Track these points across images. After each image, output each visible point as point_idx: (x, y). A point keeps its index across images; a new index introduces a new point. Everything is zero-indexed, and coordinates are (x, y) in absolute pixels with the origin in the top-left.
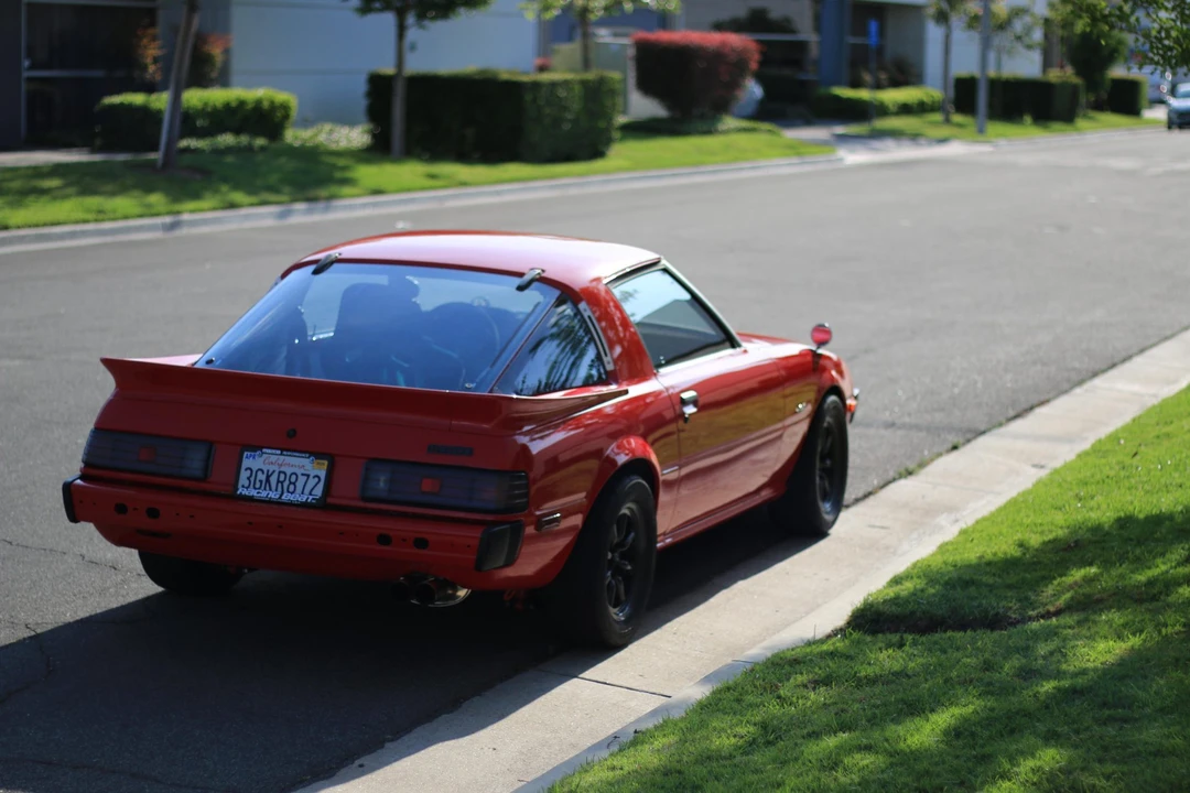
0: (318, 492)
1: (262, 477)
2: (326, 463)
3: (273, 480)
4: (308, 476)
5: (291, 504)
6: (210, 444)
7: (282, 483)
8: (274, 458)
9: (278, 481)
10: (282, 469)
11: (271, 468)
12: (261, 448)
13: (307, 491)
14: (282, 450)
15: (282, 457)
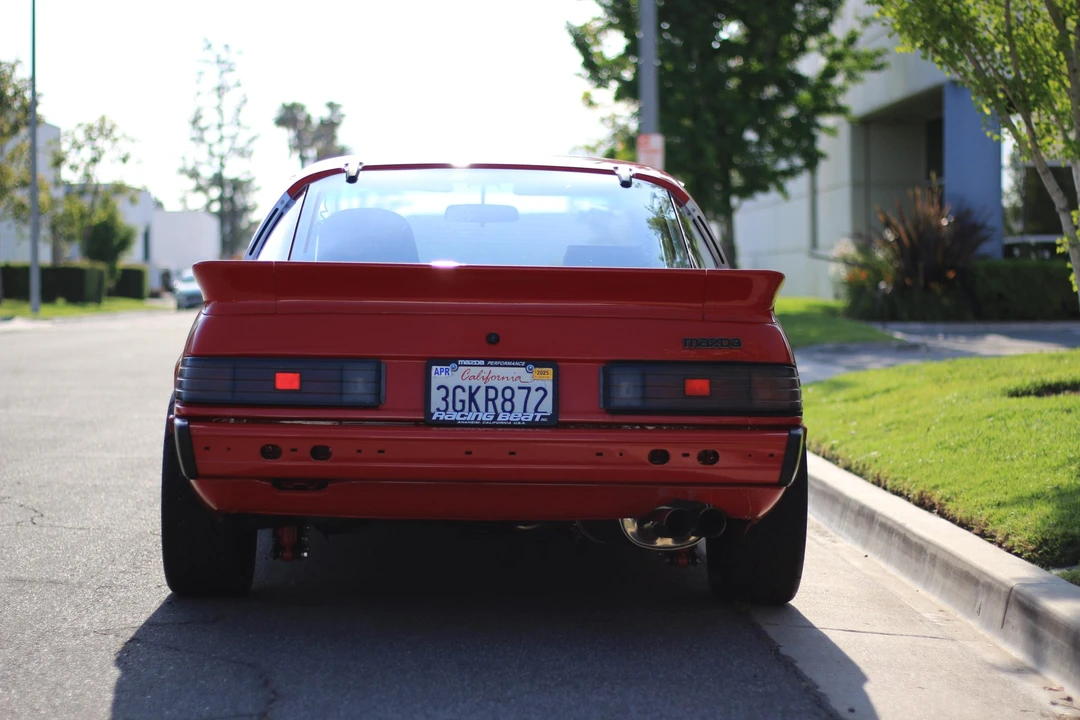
0: (547, 407)
1: (462, 395)
2: (550, 370)
3: (480, 398)
4: (529, 389)
5: (512, 426)
6: (377, 361)
7: (493, 400)
8: (475, 371)
9: (487, 400)
10: (489, 384)
11: (475, 384)
12: (455, 360)
13: (531, 406)
14: (486, 360)
15: (487, 369)
